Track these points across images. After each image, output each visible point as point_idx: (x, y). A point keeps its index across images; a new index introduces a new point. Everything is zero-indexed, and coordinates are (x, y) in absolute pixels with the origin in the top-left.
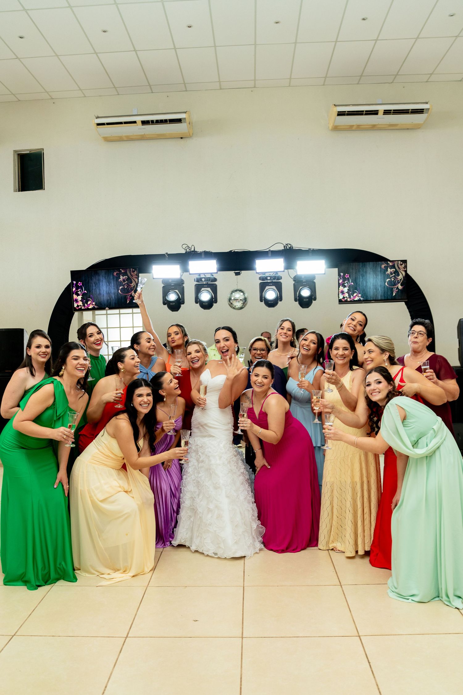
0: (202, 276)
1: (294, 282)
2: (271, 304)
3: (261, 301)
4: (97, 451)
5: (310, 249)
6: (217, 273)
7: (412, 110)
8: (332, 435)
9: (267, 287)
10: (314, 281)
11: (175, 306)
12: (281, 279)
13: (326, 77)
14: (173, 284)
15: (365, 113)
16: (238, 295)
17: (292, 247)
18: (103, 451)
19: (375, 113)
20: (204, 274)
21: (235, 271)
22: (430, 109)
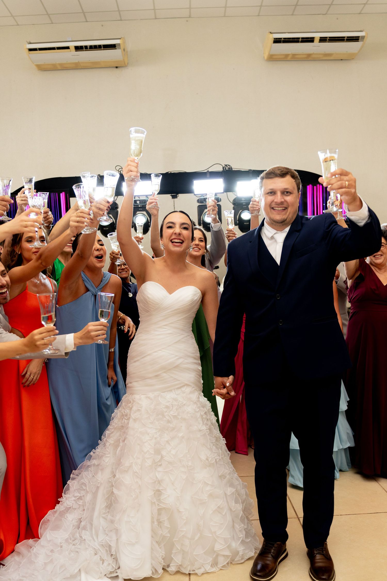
0: (137, 198)
1: (233, 205)
5: (251, 170)
7: (348, 37)
11: (108, 231)
12: (221, 201)
13: (261, 6)
15: (301, 40)
17: (232, 168)
19: (311, 40)
20: (139, 196)
21: (172, 193)
22: (365, 38)
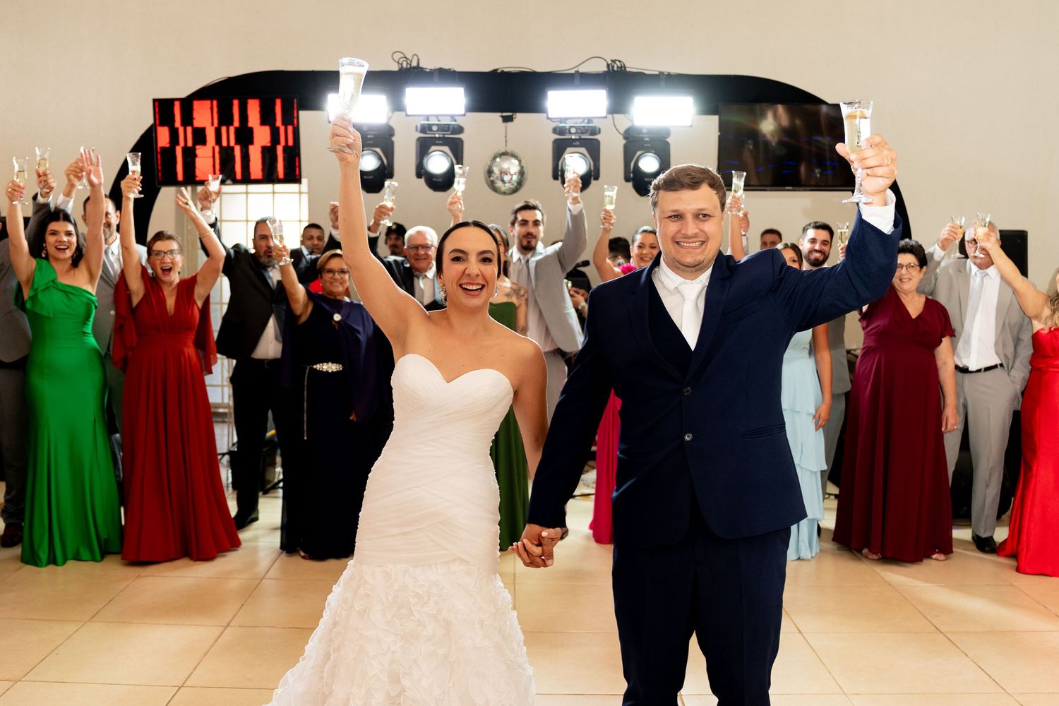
0: (433, 121)
1: (624, 142)
3: (555, 177)
5: (661, 73)
6: (464, 115)
9: (569, 150)
10: (669, 140)
11: (373, 183)
12: (599, 133)
14: (371, 134)
17: (625, 67)
20: (437, 116)
21: (502, 112)
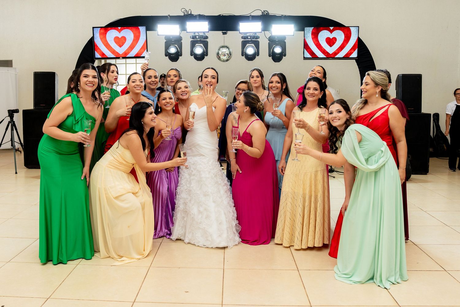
2: (250, 58)
3: (242, 55)
4: (113, 158)
5: (282, 15)
6: (208, 32)
8: (301, 150)
9: (248, 45)
10: (285, 41)
12: (259, 38)
14: (173, 40)
16: (225, 50)
17: (269, 13)
18: (118, 159)
21: (223, 31)
